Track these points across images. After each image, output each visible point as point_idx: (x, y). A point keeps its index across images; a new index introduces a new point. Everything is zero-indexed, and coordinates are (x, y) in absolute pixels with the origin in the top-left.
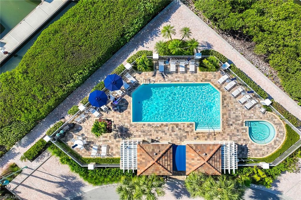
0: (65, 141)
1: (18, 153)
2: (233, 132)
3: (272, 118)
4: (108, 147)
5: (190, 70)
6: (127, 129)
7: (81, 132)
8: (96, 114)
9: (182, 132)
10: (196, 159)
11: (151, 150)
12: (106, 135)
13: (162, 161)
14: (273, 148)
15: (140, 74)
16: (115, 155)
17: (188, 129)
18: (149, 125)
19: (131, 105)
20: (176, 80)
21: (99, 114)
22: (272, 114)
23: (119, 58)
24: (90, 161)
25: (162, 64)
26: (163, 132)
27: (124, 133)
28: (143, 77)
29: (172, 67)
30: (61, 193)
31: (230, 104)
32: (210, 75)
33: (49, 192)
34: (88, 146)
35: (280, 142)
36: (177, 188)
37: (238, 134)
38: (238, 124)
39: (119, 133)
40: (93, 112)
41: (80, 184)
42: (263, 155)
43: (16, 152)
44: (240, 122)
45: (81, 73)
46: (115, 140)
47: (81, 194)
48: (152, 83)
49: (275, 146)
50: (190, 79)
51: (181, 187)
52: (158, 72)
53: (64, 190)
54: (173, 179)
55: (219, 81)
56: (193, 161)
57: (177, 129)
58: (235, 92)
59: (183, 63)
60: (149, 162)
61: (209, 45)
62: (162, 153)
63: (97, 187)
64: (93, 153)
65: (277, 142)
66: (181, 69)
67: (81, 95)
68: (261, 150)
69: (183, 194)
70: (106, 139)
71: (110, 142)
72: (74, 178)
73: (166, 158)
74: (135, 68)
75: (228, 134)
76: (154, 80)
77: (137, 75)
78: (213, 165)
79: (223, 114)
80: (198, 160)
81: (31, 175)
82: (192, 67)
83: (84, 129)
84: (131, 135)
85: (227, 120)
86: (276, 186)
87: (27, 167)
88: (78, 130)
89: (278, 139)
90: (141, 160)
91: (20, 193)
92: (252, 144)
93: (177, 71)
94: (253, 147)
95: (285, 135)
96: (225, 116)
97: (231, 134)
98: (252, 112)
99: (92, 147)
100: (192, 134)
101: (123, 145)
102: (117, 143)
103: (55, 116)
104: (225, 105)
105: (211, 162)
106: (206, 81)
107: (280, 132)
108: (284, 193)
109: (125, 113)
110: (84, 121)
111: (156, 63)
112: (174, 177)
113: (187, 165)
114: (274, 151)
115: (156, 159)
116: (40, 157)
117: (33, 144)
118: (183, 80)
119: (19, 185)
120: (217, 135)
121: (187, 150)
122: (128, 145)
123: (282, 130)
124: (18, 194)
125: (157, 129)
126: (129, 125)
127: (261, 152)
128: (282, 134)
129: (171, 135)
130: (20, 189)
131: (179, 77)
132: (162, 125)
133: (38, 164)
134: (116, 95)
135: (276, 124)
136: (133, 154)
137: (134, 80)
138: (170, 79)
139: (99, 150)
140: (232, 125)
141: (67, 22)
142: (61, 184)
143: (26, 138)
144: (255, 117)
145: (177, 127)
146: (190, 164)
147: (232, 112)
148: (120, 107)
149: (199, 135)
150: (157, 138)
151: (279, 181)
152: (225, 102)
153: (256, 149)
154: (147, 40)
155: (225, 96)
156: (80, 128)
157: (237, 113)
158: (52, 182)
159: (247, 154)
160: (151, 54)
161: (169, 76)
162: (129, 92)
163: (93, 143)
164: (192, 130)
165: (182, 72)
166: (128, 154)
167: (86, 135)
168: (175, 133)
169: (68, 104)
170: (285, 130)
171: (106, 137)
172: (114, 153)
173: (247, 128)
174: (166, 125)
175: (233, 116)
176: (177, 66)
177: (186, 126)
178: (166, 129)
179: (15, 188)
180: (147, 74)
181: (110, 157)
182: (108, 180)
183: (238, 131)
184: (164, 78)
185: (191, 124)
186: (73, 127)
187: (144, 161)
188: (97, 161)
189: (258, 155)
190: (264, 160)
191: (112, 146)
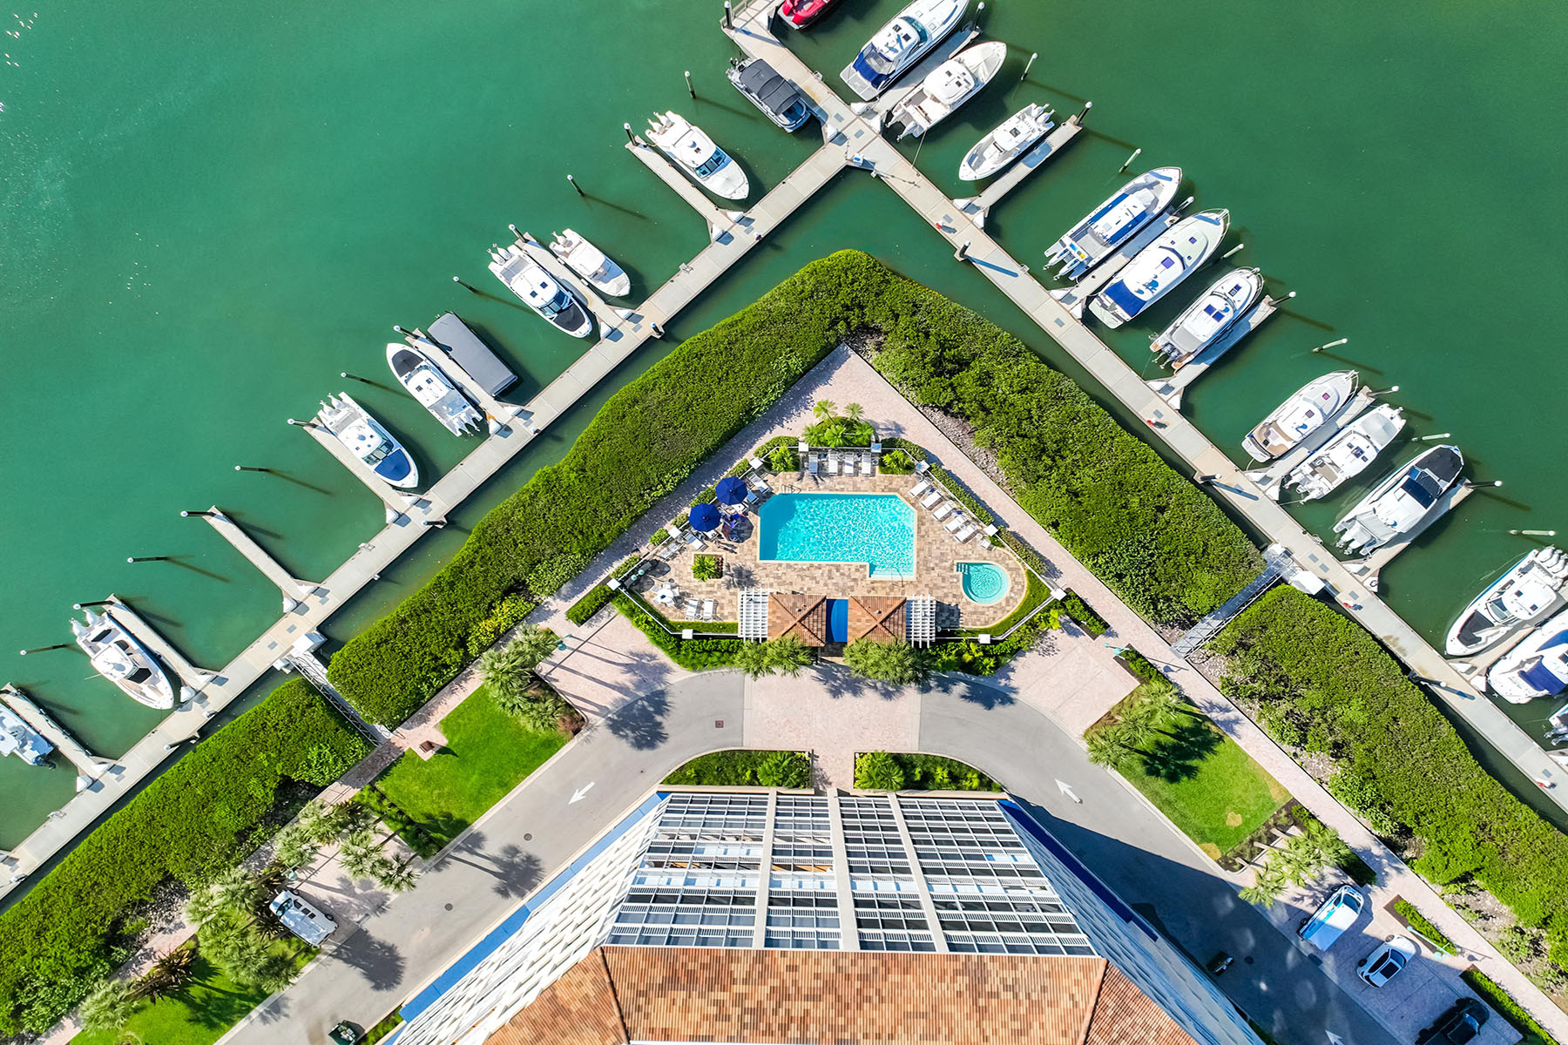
0: (640, 592)
1: (555, 611)
2: (935, 582)
3: (1004, 559)
4: (716, 604)
5: (863, 471)
6: (750, 573)
7: (668, 576)
8: (697, 544)
9: (846, 579)
10: (863, 619)
11: (791, 605)
12: (712, 581)
13: (809, 621)
14: (1004, 611)
15: (775, 475)
16: (726, 617)
17: (857, 575)
18: (789, 566)
19: (757, 529)
20: (837, 487)
21: (701, 544)
22: (1005, 551)
23: (738, 446)
24: (683, 626)
25: (814, 459)
26: (813, 578)
27: (744, 578)
28: (781, 480)
29: (832, 465)
30: (629, 684)
31: (931, 533)
32: (898, 479)
33: (608, 682)
34: (680, 601)
35: (1016, 601)
36: (835, 678)
37: (943, 585)
38: (945, 568)
39: (735, 579)
40: (691, 541)
41: (664, 669)
42: (987, 623)
43: (552, 608)
44: (948, 564)
45: (676, 474)
46: (727, 592)
47: (663, 686)
48: (796, 492)
49: (1008, 608)
50: (862, 487)
51: (841, 678)
52: (807, 472)
53: (635, 678)
54: (829, 662)
55: (912, 491)
56: (859, 624)
57: (838, 574)
58: (941, 512)
59: (850, 459)
60: (788, 622)
61: (899, 429)
62: (808, 609)
63: (695, 674)
64: (690, 613)
65: (1011, 601)
66: (848, 470)
67: (670, 510)
68: (983, 613)
69: (845, 689)
70: (712, 589)
71: (719, 594)
72: (653, 657)
73: (815, 617)
74: (767, 465)
75: (926, 585)
76: (800, 486)
77: (769, 477)
78: (891, 630)
79: (919, 551)
80: (867, 621)
81: (576, 650)
82: (866, 467)
83: (673, 570)
84: (757, 582)
85: (926, 561)
86: (1008, 678)
87: (571, 636)
88: (663, 573)
89: (1012, 595)
90: (774, 620)
91: (557, 681)
92: (968, 603)
93: (840, 473)
94: (970, 609)
95: (1025, 589)
96: (922, 554)
97: (931, 586)
98: (970, 547)
99: (687, 603)
100: (864, 583)
101: (745, 597)
102: (731, 597)
103: (623, 546)
104: (923, 533)
105: (887, 624)
106: (890, 490)
107: (1017, 583)
108: (1021, 691)
109: (746, 544)
110: (674, 556)
111: (803, 458)
112: (829, 659)
113: (849, 630)
114: (1007, 615)
115: (798, 619)
116: (594, 617)
117: (581, 596)
118: (851, 488)
119: (556, 666)
120: (907, 587)
121: (849, 606)
122: (753, 597)
123: (1020, 580)
124: (554, 683)
125: (801, 573)
126: (753, 566)
127: (983, 619)
128: (1020, 587)
129: (826, 585)
130: (557, 673)
131: (844, 483)
132: (812, 566)
133: (591, 631)
134: (733, 511)
135: (1010, 569)
136: (760, 611)
137: (765, 487)
138: (826, 487)
139: (699, 608)
140: (933, 569)
141: (654, 385)
142: (629, 668)
143: (569, 584)
144: (973, 556)
145: (838, 571)
146: (854, 629)
147: (935, 547)
148: (739, 532)
149: (875, 585)
150: (802, 589)
151: (1013, 670)
152: (923, 528)
153: (974, 613)
154: (790, 416)
155: (924, 517)
156: (666, 569)
157: (944, 549)
158: (614, 663)
159: (958, 621)
160: (797, 442)
161: (827, 480)
162: (755, 507)
163: (688, 595)
164: (865, 577)
165: (850, 475)
166: (752, 611)
167: (676, 581)
168: (834, 581)
169: (646, 525)
170: (1026, 579)
171: (712, 586)
172: (726, 614)
173: (960, 574)
174: (819, 567)
175: (936, 553)
176: (841, 463)
177: (853, 570)
178: (818, 573)
179: (549, 673)
180: (788, 477)
181: (719, 622)
182: (715, 659)
183: (944, 580)
184: (817, 483)
185: (861, 566)
186: (657, 568)
187: (778, 621)
188: (696, 628)
189: (978, 623)
190: (985, 631)
191: (723, 601)
